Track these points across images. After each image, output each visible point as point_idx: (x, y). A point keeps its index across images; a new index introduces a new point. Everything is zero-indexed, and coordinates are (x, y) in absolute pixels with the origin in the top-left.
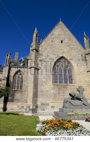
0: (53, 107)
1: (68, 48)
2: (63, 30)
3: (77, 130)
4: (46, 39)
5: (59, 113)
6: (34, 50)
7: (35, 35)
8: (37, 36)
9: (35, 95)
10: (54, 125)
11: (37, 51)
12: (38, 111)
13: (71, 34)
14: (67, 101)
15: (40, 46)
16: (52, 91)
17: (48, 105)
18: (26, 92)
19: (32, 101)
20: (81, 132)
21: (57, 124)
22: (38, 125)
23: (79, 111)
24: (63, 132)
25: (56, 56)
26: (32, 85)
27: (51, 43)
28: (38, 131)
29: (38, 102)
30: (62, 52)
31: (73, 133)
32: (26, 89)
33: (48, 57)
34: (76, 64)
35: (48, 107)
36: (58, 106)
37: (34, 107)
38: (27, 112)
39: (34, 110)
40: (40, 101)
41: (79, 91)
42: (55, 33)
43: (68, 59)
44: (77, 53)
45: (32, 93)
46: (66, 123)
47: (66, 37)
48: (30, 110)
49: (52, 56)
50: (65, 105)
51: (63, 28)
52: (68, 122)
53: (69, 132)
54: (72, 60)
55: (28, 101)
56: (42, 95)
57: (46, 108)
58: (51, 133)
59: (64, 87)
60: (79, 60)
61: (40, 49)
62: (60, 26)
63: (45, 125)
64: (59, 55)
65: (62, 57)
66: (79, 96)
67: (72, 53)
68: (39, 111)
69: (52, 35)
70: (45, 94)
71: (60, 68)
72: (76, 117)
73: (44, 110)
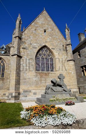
0: (35, 94)
1: (51, 38)
2: (47, 19)
3: (61, 115)
4: (30, 27)
5: (41, 100)
6: (17, 37)
7: (18, 22)
8: (20, 23)
9: (18, 83)
10: (39, 111)
11: (20, 38)
12: (20, 98)
13: (54, 24)
14: (49, 88)
15: (23, 33)
16: (34, 79)
17: (30, 91)
18: (8, 80)
19: (14, 88)
20: (65, 116)
21: (42, 111)
22: (22, 112)
23: (59, 97)
24: (48, 118)
25: (39, 45)
26: (15, 72)
27: (34, 32)
28: (23, 118)
29: (20, 89)
30: (45, 41)
31: (58, 118)
32: (8, 77)
33: (31, 45)
34: (57, 54)
35: (30, 93)
36: (40, 92)
37: (17, 94)
38: (10, 100)
39: (16, 98)
40: (22, 88)
41: (60, 79)
42: (38, 21)
43: (51, 48)
44: (59, 44)
45: (14, 80)
46: (50, 109)
47: (49, 26)
48: (12, 97)
49: (34, 44)
50: (47, 92)
51: (47, 17)
52: (51, 107)
53: (54, 117)
54: (54, 49)
55: (10, 88)
56: (25, 82)
57: (29, 94)
58: (36, 120)
59: (46, 74)
60: (60, 50)
61: (23, 37)
62: (44, 15)
63: (29, 112)
64: (42, 44)
65: (45, 46)
66: (60, 83)
67: (54, 43)
68: (22, 98)
69: (36, 23)
70: (27, 81)
71: (43, 57)
72: (57, 102)
73: (26, 97)
